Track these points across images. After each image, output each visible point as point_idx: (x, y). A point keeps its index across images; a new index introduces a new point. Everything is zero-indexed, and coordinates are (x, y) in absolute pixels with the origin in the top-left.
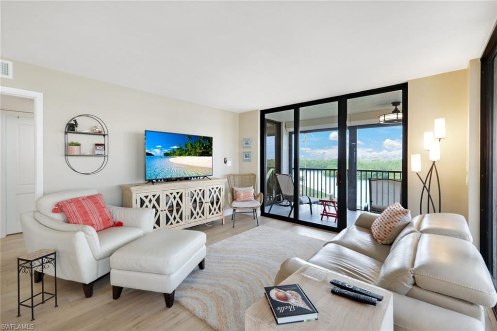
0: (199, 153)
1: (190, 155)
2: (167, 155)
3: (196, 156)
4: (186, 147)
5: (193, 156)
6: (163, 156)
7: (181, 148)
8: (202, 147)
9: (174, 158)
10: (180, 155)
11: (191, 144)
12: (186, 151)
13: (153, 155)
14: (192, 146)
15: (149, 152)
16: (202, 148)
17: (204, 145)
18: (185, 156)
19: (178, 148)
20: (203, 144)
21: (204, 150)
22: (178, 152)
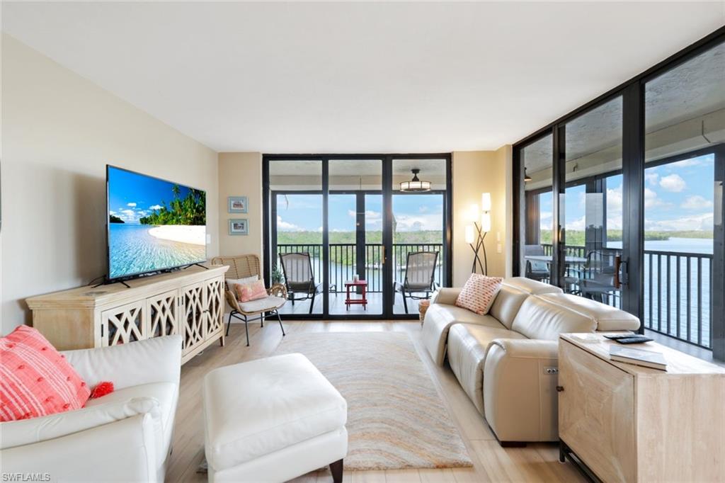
0: (190, 218)
1: (178, 222)
2: (145, 221)
3: (187, 224)
4: (173, 208)
5: (183, 224)
6: (140, 224)
7: (166, 209)
8: (194, 208)
9: (156, 228)
10: (165, 223)
11: (180, 203)
12: (174, 214)
13: (123, 222)
14: (181, 206)
15: (116, 216)
16: (194, 211)
17: (197, 205)
18: (172, 224)
19: (161, 209)
20: (195, 204)
21: (197, 215)
22: (161, 217)
